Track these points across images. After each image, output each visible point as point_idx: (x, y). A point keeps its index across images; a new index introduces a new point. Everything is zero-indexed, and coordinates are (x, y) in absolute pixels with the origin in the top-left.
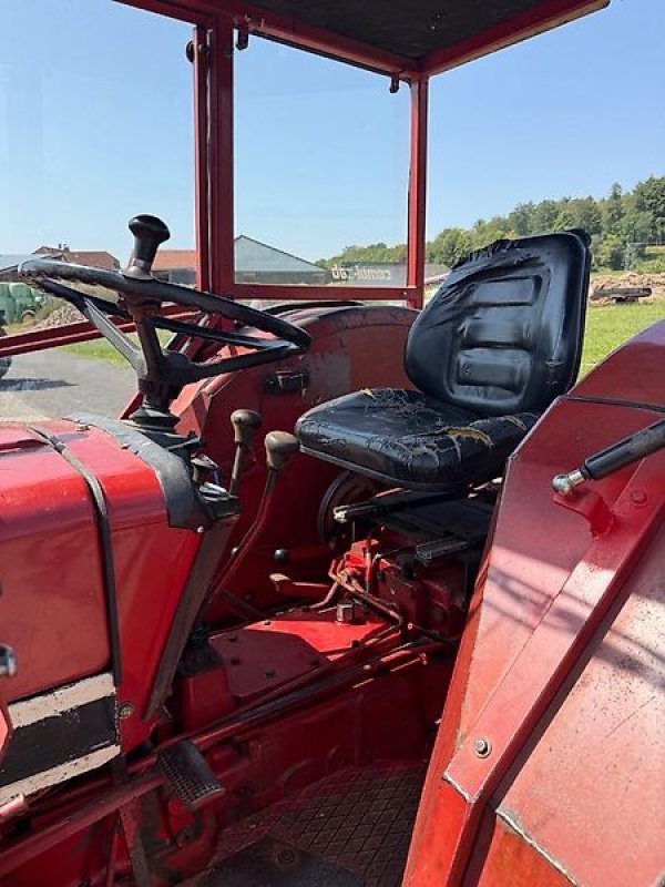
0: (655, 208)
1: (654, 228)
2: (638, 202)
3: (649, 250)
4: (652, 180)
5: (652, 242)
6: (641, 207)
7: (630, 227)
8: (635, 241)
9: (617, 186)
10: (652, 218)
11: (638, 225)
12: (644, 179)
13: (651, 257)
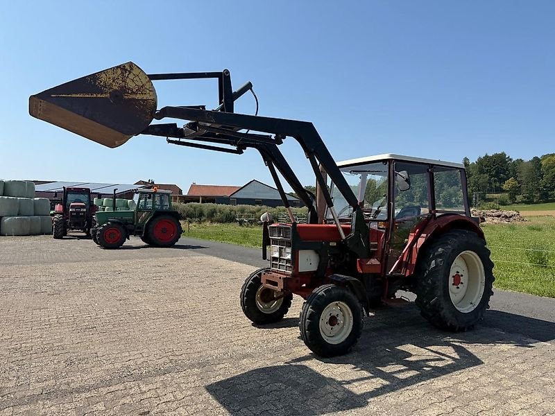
0: (490, 172)
1: (490, 184)
2: (479, 169)
3: (488, 196)
4: (487, 156)
5: (490, 191)
6: (481, 171)
7: (475, 183)
8: (479, 190)
9: (466, 159)
10: (488, 178)
11: (480, 181)
12: (482, 156)
13: (491, 200)
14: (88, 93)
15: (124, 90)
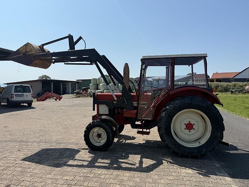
14: (17, 55)
15: (26, 52)
